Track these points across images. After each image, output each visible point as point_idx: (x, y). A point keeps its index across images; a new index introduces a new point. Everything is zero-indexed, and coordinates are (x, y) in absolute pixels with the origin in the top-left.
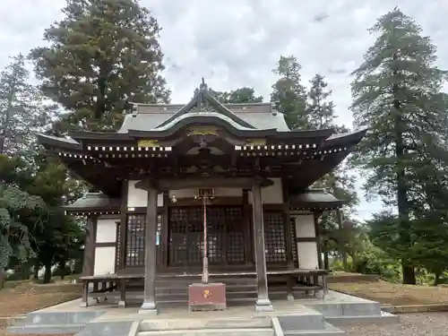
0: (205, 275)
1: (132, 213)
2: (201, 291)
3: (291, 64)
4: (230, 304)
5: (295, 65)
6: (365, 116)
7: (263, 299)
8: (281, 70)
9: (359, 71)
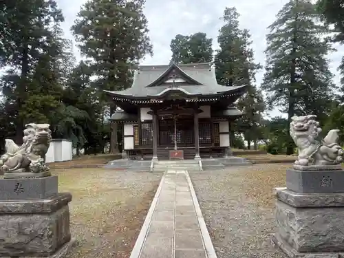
0: (176, 148)
1: (143, 123)
2: (174, 153)
3: (232, 14)
4: (185, 159)
5: (235, 14)
6: (273, 58)
7: (198, 156)
8: (226, 18)
9: (273, 26)
